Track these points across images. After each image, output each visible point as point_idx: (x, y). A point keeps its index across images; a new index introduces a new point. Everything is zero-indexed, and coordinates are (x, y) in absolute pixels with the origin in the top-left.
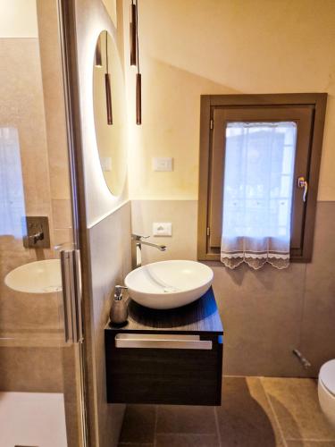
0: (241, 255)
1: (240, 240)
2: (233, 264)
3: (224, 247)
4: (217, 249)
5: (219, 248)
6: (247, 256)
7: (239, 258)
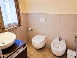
0: (10, 28)
1: (9, 25)
2: (9, 31)
3: (6, 27)
4: (4, 29)
5: (4, 28)
6: (11, 28)
7: (9, 29)
